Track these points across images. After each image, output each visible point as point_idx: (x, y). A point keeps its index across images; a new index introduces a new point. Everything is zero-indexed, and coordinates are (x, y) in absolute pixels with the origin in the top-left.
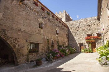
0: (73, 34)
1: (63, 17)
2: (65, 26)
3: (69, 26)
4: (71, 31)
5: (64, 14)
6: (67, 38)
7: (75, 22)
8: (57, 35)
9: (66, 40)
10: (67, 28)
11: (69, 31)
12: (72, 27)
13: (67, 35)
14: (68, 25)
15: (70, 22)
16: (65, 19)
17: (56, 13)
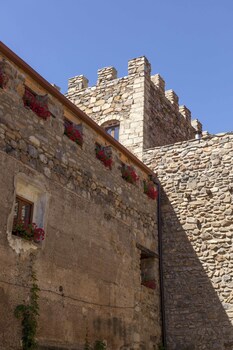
0: (204, 253)
1: (126, 111)
2: (128, 176)
3: (167, 181)
4: (188, 223)
5: (139, 83)
6: (147, 282)
7: (216, 150)
8: (19, 246)
9: (130, 299)
10: (150, 193)
11: (164, 219)
12: (191, 185)
13: (146, 256)
14: (159, 170)
15: (179, 148)
16: (140, 130)
17: (74, 85)
